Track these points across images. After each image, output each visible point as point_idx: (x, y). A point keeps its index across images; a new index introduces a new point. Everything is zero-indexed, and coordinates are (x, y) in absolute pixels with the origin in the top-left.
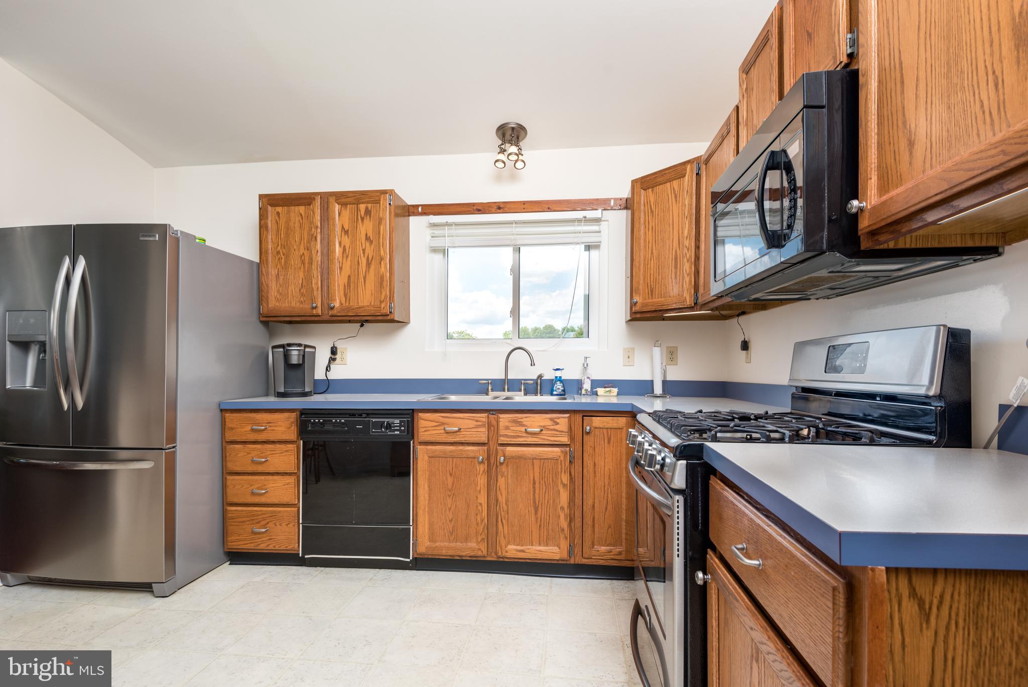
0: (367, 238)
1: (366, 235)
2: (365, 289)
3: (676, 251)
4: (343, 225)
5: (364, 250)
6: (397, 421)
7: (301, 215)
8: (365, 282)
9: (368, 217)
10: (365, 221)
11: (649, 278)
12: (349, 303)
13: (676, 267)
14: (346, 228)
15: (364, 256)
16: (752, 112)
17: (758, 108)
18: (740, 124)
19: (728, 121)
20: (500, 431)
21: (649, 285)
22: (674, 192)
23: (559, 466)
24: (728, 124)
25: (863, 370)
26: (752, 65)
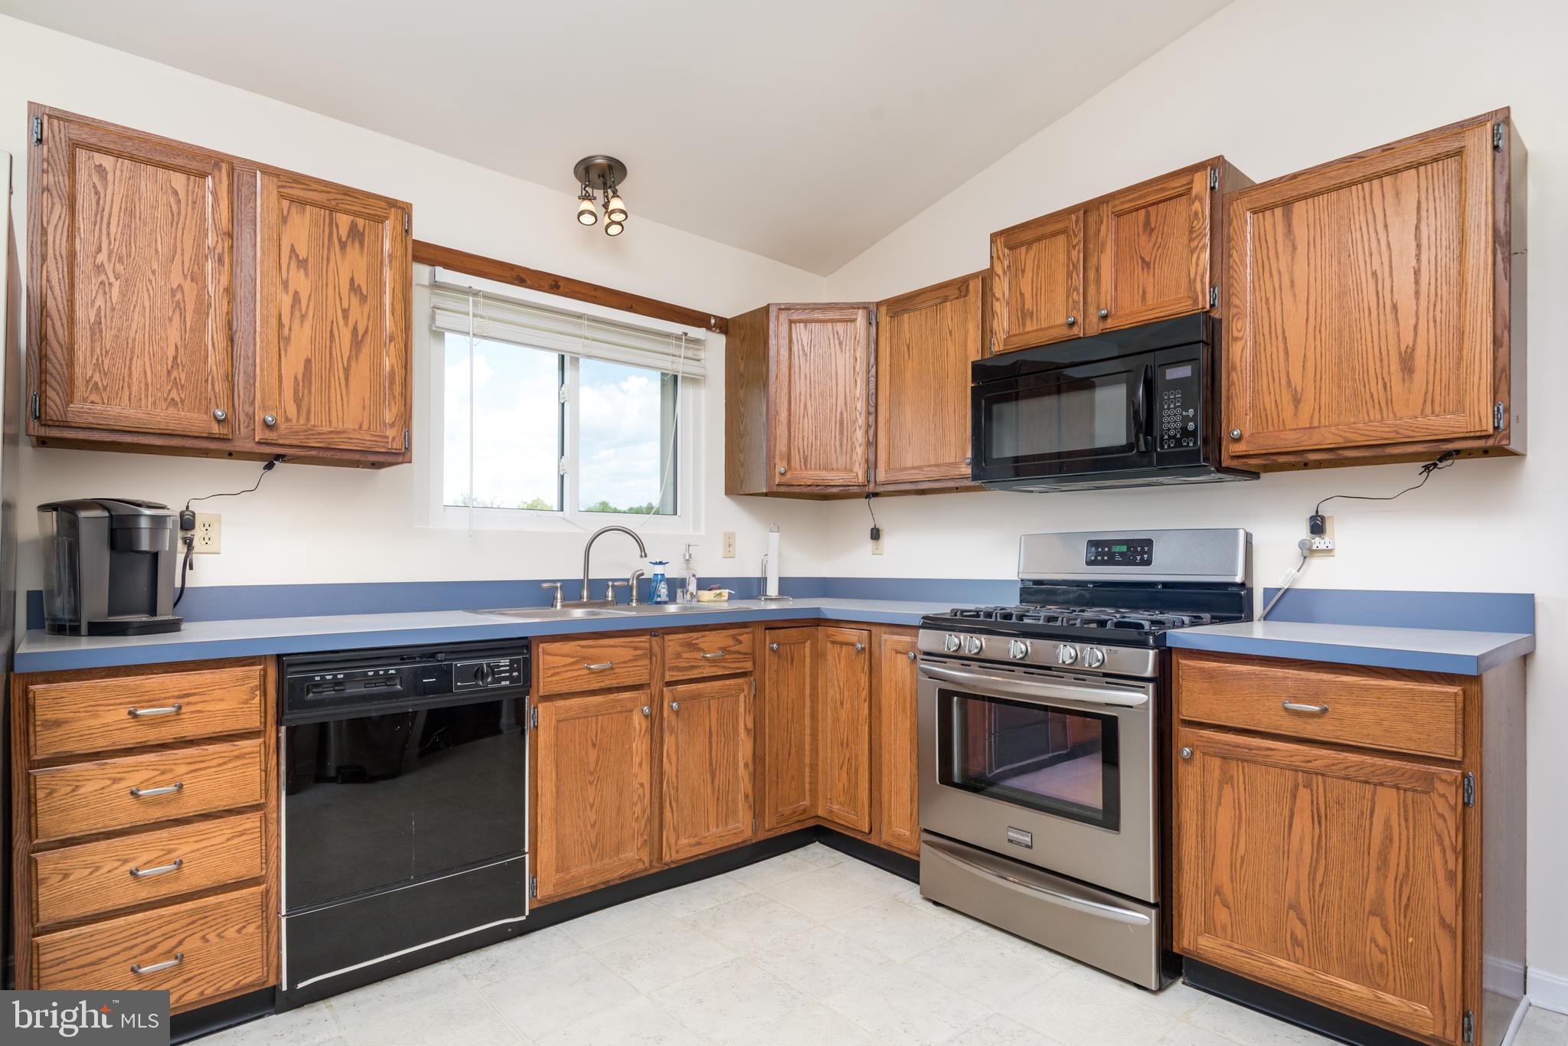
0: (354, 287)
1: (352, 280)
2: (348, 394)
3: (842, 414)
4: (292, 246)
5: (346, 313)
6: (505, 662)
7: (175, 193)
8: (347, 380)
9: (357, 245)
10: (349, 249)
11: (800, 441)
12: (308, 420)
13: (842, 433)
14: (303, 255)
15: (346, 324)
16: (1022, 295)
17: (1035, 296)
18: (998, 300)
19: (961, 286)
20: (667, 661)
21: (801, 451)
22: (839, 338)
23: (742, 704)
24: (959, 289)
25: (1148, 563)
26: (1022, 245)
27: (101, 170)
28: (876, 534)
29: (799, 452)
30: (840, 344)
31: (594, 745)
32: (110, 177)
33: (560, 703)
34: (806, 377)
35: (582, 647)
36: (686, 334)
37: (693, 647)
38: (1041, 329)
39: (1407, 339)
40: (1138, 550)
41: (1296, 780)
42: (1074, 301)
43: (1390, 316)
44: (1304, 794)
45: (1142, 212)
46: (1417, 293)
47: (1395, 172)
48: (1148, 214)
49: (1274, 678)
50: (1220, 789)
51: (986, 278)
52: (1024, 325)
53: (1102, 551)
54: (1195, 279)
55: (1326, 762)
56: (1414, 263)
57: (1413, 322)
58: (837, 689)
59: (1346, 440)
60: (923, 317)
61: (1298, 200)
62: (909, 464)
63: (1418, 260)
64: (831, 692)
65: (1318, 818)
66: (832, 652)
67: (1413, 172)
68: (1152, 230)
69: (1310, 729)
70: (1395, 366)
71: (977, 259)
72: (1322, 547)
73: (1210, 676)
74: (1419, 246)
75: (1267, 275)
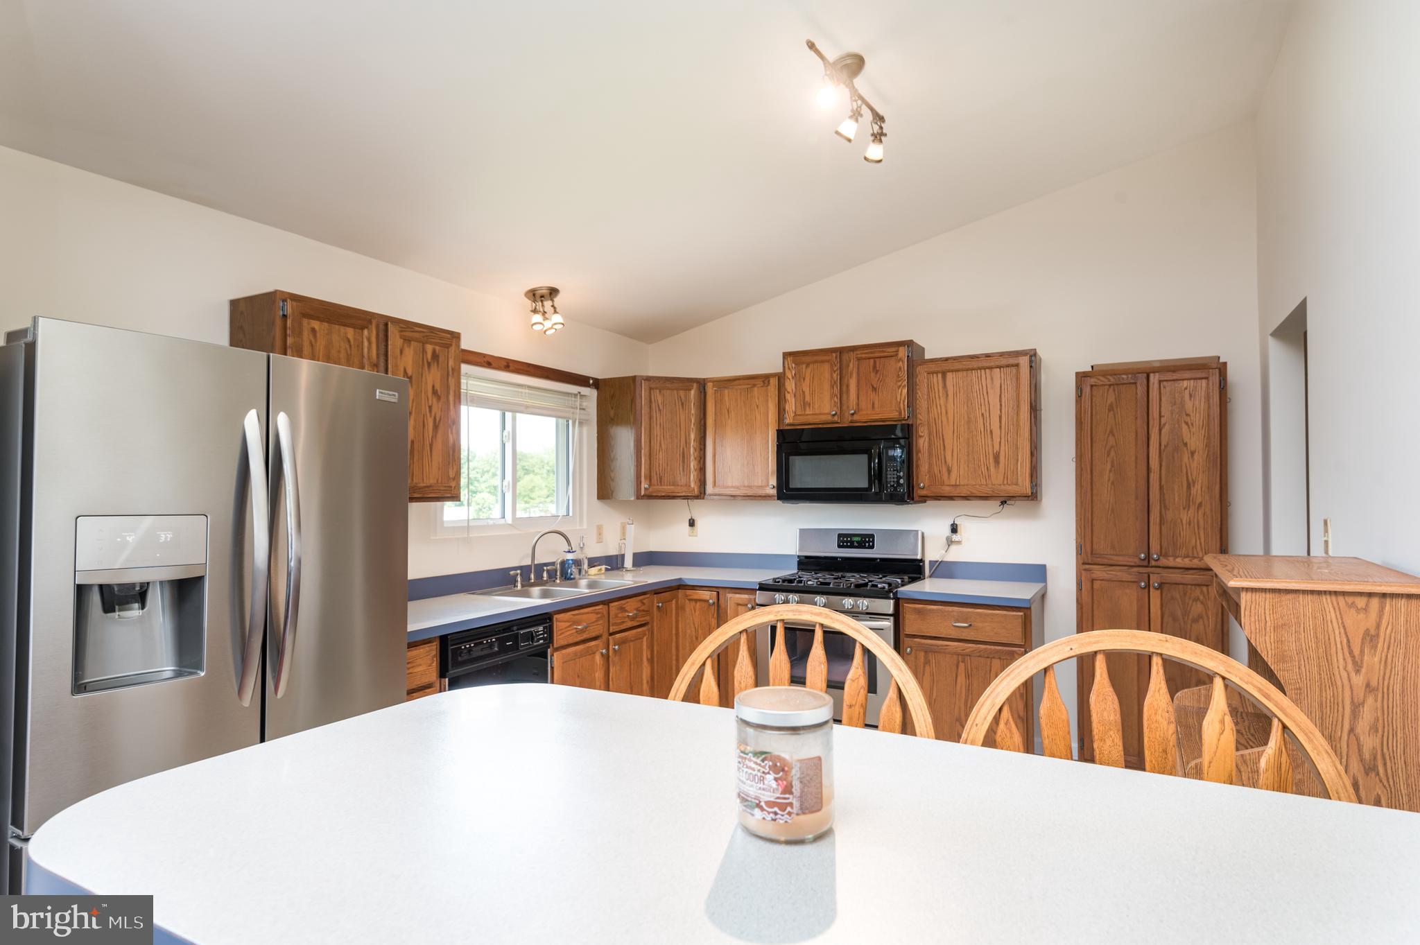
0: (435, 392)
1: (433, 387)
2: (431, 461)
3: (683, 449)
4: (404, 368)
5: (430, 407)
6: (541, 628)
7: (349, 341)
8: (431, 451)
9: (436, 364)
10: (432, 367)
11: (657, 467)
12: (412, 480)
13: (683, 462)
14: (410, 372)
15: (431, 416)
16: (804, 392)
17: (812, 394)
18: (788, 392)
19: (766, 378)
20: (611, 620)
21: (658, 473)
22: (681, 400)
23: (645, 643)
24: (763, 382)
25: (872, 547)
26: (803, 363)
27: (313, 331)
28: (692, 523)
29: (656, 474)
30: (682, 404)
31: (578, 676)
32: (318, 335)
33: (564, 651)
34: (660, 425)
35: (574, 615)
36: (580, 393)
37: (623, 609)
38: (815, 414)
39: (997, 448)
40: (866, 540)
41: (958, 659)
42: (835, 402)
43: (989, 436)
44: (962, 665)
45: (872, 361)
46: (1000, 427)
47: (991, 368)
48: (875, 362)
49: (948, 611)
50: (924, 667)
51: (781, 378)
52: (805, 410)
53: (846, 540)
54: (900, 402)
55: (972, 649)
56: (999, 412)
57: (999, 440)
58: (693, 630)
59: (972, 493)
60: (739, 394)
61: (949, 372)
62: (730, 484)
63: (1001, 412)
64: (689, 631)
65: (968, 676)
66: (689, 606)
67: (998, 369)
68: (877, 371)
69: (965, 635)
70: (992, 460)
71: (775, 366)
72: (957, 540)
73: (919, 612)
74: (1001, 405)
75: (934, 406)
